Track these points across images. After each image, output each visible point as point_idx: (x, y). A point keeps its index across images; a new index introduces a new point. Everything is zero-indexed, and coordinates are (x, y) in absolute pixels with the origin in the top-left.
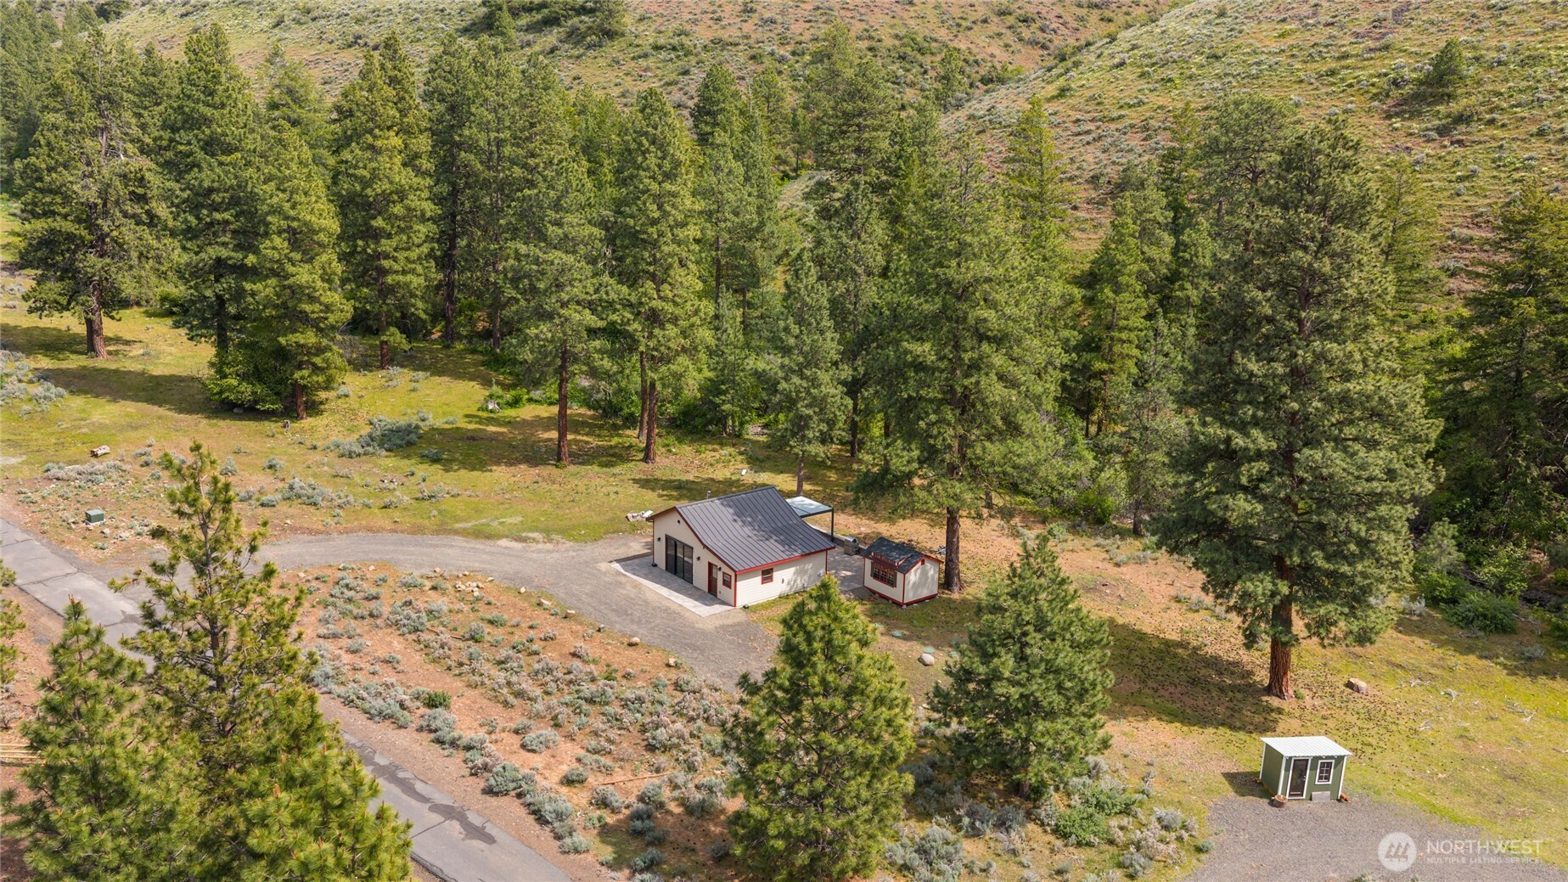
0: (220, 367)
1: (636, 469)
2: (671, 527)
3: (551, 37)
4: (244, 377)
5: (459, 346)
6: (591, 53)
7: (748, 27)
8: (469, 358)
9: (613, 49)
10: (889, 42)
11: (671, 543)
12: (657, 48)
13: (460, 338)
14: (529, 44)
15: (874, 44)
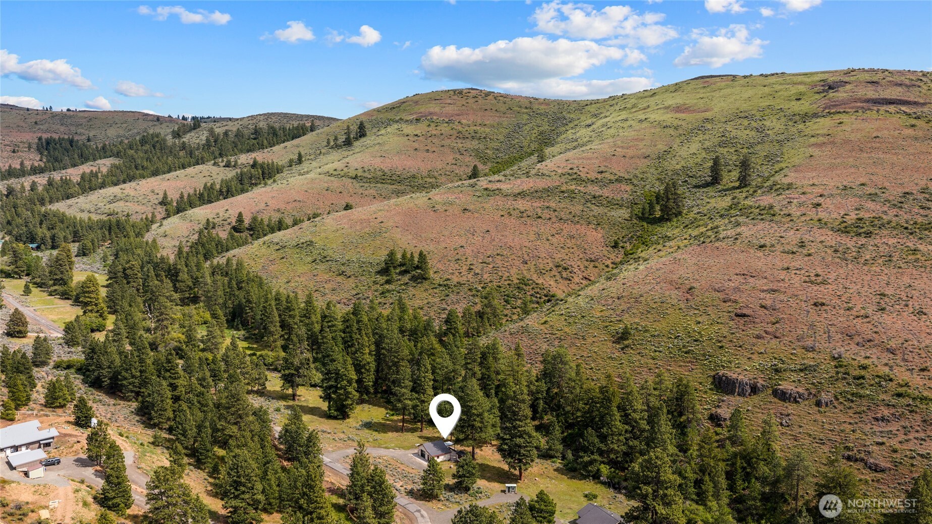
0: (329, 407)
1: (418, 434)
2: (422, 448)
3: (406, 278)
4: (335, 410)
5: (379, 395)
6: (419, 285)
7: (470, 276)
8: (382, 400)
9: (426, 284)
10: (516, 281)
11: (422, 451)
12: (440, 285)
13: (379, 392)
14: (399, 280)
15: (510, 282)
